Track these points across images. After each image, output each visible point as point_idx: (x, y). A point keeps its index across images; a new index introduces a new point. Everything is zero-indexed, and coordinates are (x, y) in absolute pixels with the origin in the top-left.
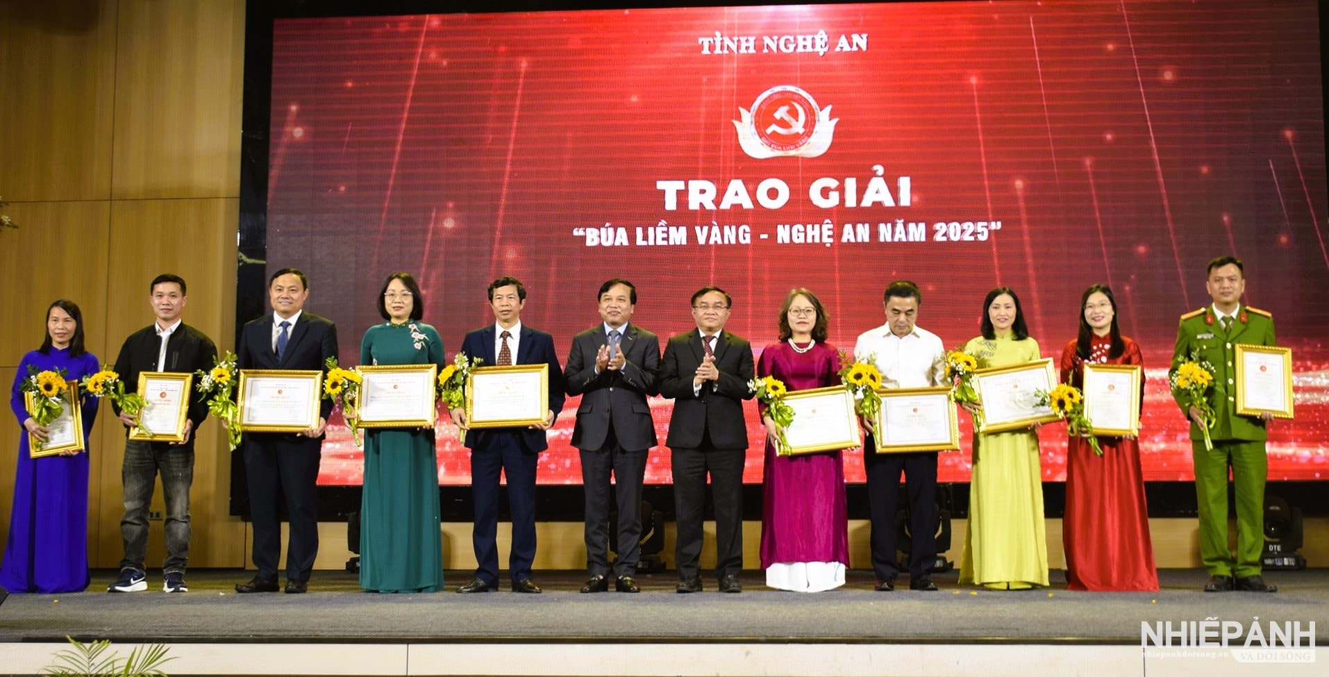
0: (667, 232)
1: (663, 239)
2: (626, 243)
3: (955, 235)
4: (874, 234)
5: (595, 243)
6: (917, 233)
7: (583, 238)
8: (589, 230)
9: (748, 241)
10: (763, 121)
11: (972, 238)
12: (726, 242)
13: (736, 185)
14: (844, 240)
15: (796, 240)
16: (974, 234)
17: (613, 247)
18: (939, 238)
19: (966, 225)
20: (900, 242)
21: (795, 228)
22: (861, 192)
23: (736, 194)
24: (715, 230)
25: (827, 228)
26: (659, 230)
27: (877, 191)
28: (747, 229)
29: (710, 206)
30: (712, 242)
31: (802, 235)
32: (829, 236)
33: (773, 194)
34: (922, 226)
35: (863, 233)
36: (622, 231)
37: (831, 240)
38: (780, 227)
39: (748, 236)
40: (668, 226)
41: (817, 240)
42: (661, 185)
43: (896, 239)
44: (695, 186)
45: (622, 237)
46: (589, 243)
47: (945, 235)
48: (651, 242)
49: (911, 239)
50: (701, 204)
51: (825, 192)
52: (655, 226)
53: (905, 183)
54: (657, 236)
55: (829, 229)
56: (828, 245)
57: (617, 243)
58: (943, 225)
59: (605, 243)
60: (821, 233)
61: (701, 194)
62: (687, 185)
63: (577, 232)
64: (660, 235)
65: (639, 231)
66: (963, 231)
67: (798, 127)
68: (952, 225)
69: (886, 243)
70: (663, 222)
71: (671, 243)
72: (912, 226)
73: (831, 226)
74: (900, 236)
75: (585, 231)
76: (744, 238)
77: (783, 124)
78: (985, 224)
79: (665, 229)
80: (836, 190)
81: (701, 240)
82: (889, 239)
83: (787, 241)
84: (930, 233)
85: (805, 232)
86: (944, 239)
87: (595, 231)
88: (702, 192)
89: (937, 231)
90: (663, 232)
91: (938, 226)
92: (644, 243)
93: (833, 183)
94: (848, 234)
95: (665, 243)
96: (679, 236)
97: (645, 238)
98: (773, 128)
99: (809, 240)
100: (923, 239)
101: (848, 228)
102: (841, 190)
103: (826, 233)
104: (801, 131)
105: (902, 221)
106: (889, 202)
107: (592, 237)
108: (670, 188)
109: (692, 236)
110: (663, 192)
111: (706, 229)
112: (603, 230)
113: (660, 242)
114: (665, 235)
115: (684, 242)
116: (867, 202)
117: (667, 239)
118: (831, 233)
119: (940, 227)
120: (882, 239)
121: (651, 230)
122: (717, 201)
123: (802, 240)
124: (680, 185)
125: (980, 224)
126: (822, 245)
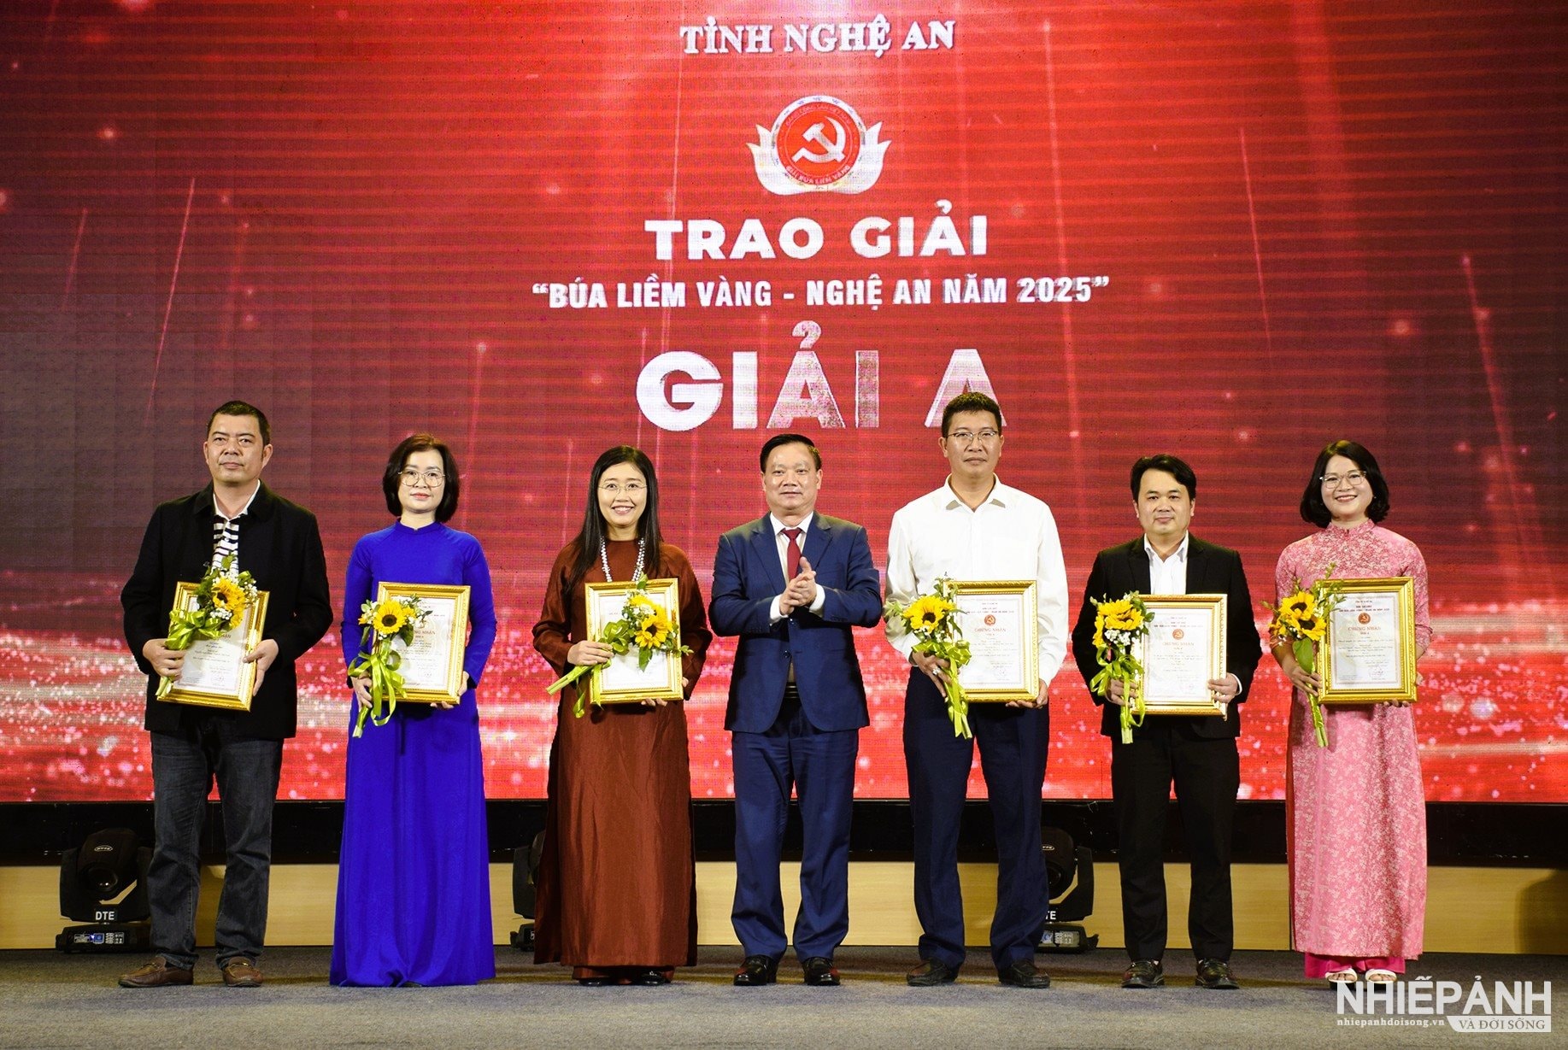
0: (660, 290)
1: (654, 299)
2: (603, 304)
3: (1046, 295)
4: (937, 292)
5: (562, 304)
6: (995, 291)
7: (546, 297)
8: (553, 287)
9: (768, 302)
10: (788, 144)
11: (1069, 299)
12: (738, 303)
13: (753, 227)
14: (897, 301)
15: (831, 301)
16: (1072, 293)
17: (586, 309)
18: (1024, 298)
19: (1061, 281)
20: (972, 304)
21: (831, 285)
22: (920, 235)
23: (752, 239)
24: (724, 286)
25: (874, 283)
26: (648, 287)
27: (942, 236)
28: (767, 286)
29: (717, 255)
30: (719, 303)
31: (840, 295)
32: (876, 297)
33: (801, 238)
34: (1002, 282)
35: (923, 292)
36: (598, 288)
37: (879, 302)
38: (811, 284)
39: (767, 296)
40: (660, 281)
41: (860, 301)
42: (650, 226)
43: (967, 300)
44: (696, 227)
45: (598, 298)
46: (553, 304)
47: (1032, 294)
48: (637, 303)
49: (987, 300)
50: (705, 252)
51: (872, 237)
52: (643, 281)
53: (979, 223)
54: (645, 294)
55: (876, 287)
56: (875, 308)
57: (592, 305)
58: (1030, 281)
59: (574, 305)
60: (864, 293)
61: (706, 237)
62: (685, 226)
63: (538, 289)
64: (649, 294)
65: (622, 288)
66: (1057, 289)
67: (836, 151)
68: (1042, 281)
69: (952, 305)
70: (654, 276)
71: (665, 304)
72: (988, 282)
73: (879, 283)
74: (972, 296)
75: (548, 287)
76: (763, 299)
77: (814, 146)
78: (1087, 279)
79: (656, 285)
80: (885, 233)
81: (705, 301)
82: (957, 300)
83: (820, 302)
84: (1013, 290)
85: (844, 290)
86: (1032, 300)
87: (562, 288)
88: (706, 235)
89: (1022, 288)
90: (654, 290)
91: (1023, 282)
92: (629, 304)
93: (883, 224)
94: (901, 295)
95: (656, 304)
96: (674, 295)
97: (630, 297)
98: (803, 152)
99: (850, 301)
100: (1003, 299)
101: (902, 284)
102: (893, 233)
103: (872, 292)
104: (840, 157)
105: (975, 275)
106: (957, 249)
107: (558, 295)
108: (663, 230)
109: (692, 294)
110: (654, 234)
111: (711, 285)
112: (573, 287)
113: (649, 303)
114: (656, 294)
115: (682, 304)
116: (928, 249)
117: (658, 299)
118: (879, 292)
119: (1026, 282)
120: (947, 300)
121: (637, 287)
122: (727, 248)
123: (840, 302)
124: (677, 226)
125: (1080, 280)
126: (866, 307)
